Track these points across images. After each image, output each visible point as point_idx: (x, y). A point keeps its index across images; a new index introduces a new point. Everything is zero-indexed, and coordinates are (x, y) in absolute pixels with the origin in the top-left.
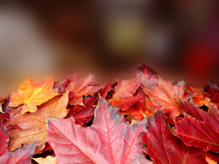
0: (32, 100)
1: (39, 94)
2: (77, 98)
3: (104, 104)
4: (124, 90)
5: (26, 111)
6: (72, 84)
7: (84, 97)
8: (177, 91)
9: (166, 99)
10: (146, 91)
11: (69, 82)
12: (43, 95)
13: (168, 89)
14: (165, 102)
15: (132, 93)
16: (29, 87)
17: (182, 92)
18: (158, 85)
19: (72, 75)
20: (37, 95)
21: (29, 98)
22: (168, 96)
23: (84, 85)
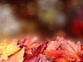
0: (6, 52)
1: (10, 48)
2: (29, 49)
3: (44, 59)
4: (52, 46)
5: (2, 59)
6: (27, 41)
7: (32, 49)
8: (77, 47)
9: (72, 51)
10: (62, 47)
11: (25, 40)
12: (12, 49)
13: (73, 46)
14: (72, 53)
15: (56, 48)
16: (5, 44)
17: (80, 48)
18: (68, 44)
19: (27, 37)
20: (9, 48)
21: (5, 50)
22: (73, 50)
23: (32, 42)
